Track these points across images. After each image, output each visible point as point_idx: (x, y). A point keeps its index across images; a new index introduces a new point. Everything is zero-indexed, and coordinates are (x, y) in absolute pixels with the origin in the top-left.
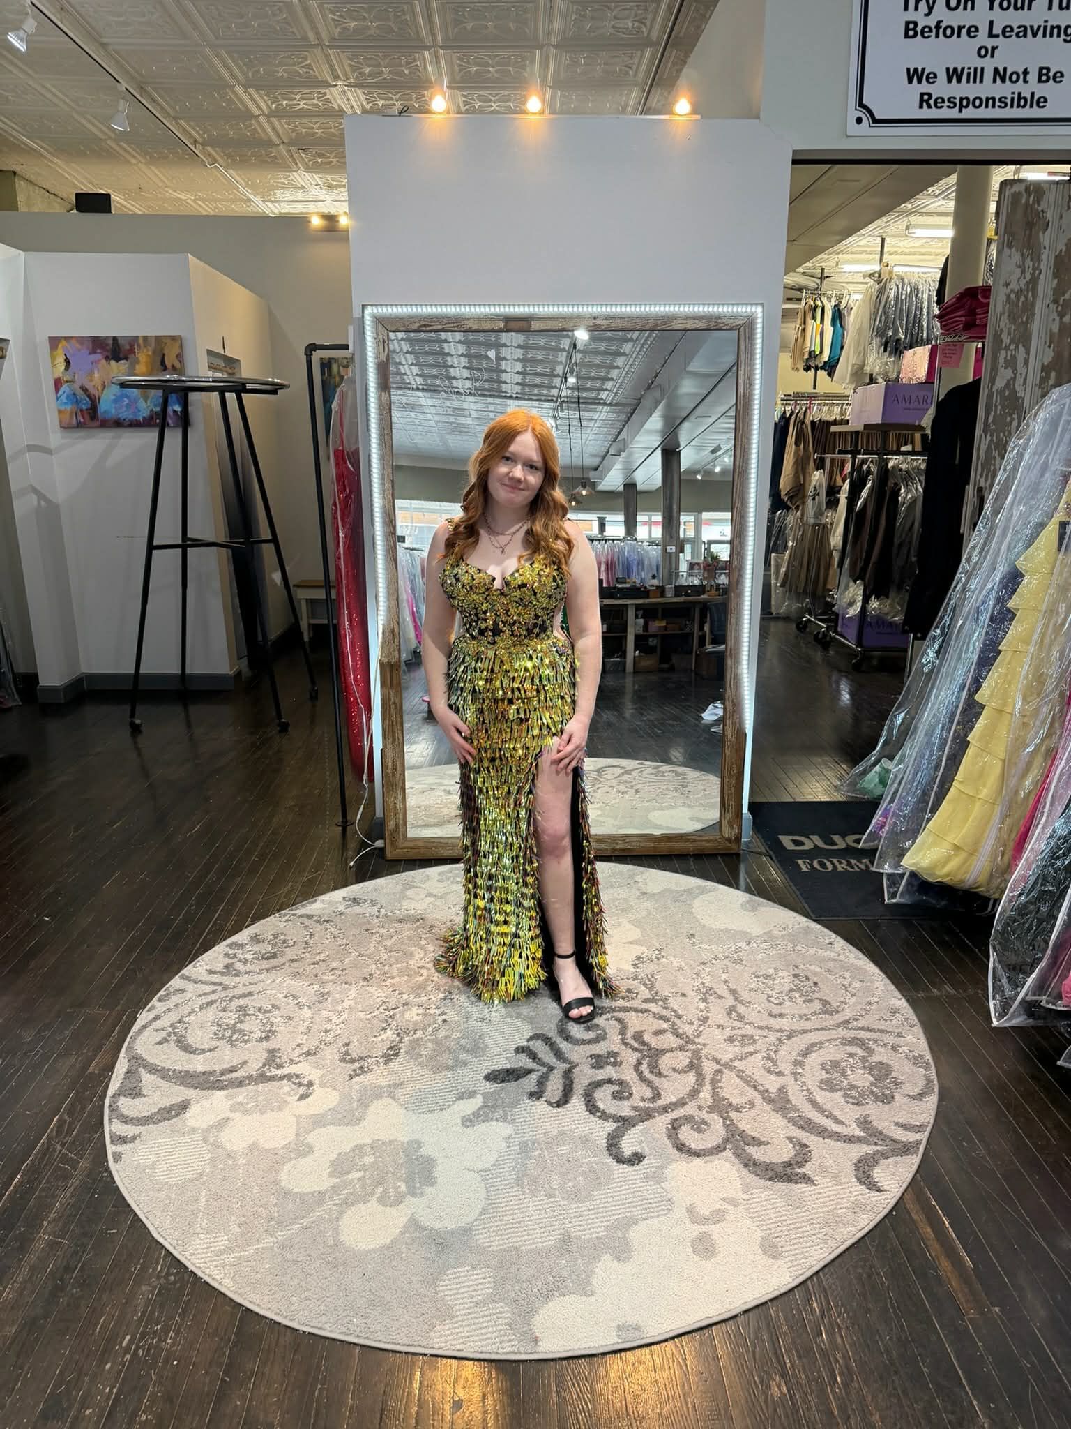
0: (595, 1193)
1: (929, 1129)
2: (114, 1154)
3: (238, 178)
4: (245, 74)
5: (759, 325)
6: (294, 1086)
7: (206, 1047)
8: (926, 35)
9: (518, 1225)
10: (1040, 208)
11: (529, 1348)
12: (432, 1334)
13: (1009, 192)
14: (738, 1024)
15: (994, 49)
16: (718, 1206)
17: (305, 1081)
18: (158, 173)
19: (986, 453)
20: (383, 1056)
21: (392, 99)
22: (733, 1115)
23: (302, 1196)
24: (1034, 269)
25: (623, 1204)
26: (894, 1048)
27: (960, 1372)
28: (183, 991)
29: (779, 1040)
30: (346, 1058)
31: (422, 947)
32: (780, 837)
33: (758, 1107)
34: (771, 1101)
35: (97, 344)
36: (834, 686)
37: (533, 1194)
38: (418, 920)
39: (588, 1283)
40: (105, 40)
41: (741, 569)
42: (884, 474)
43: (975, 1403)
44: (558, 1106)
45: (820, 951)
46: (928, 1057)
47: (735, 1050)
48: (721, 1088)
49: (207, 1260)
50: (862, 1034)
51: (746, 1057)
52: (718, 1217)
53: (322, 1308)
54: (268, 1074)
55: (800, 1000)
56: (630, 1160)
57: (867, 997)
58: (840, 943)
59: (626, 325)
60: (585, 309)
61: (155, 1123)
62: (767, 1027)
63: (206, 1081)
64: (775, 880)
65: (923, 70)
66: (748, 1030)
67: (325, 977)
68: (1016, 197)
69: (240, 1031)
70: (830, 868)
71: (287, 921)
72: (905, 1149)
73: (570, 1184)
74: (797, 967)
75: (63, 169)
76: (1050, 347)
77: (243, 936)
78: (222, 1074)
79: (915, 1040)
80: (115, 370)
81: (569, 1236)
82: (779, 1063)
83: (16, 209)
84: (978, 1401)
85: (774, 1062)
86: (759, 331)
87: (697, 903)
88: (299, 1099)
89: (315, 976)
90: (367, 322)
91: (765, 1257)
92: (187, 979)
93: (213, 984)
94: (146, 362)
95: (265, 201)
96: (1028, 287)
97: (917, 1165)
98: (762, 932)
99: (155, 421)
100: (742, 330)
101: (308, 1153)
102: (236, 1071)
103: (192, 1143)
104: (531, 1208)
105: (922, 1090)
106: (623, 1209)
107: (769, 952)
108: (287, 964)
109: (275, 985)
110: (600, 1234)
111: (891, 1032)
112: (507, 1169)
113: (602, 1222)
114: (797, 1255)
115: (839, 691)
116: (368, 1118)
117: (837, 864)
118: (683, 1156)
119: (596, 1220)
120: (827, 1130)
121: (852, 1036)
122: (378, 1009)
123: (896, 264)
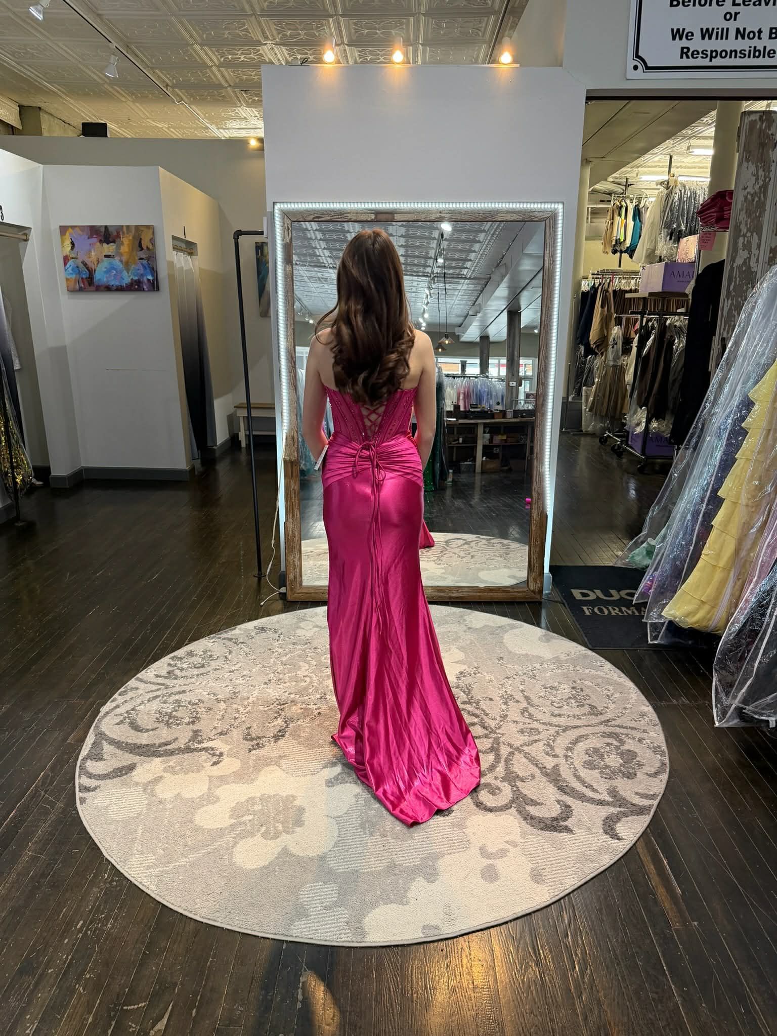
1: (659, 798)
2: (81, 798)
3: (199, 112)
4: (202, 37)
5: (560, 218)
6: (209, 756)
7: (150, 727)
8: (686, 4)
9: (359, 855)
10: (770, 133)
11: (359, 938)
12: (292, 927)
13: (747, 120)
14: (529, 721)
15: (736, 14)
16: (502, 846)
17: (217, 753)
18: (141, 108)
19: (728, 313)
20: (273, 737)
21: (307, 54)
22: (519, 784)
23: (209, 831)
24: (765, 178)
25: (435, 843)
26: (640, 740)
27: (664, 965)
28: (137, 689)
29: (557, 732)
30: (248, 737)
31: (308, 663)
32: (572, 590)
33: (537, 778)
34: (547, 775)
35: (93, 231)
36: (624, 484)
37: (371, 834)
38: (306, 644)
39: (405, 896)
40: (100, 12)
43: (673, 986)
45: (593, 671)
46: (664, 747)
47: (525, 738)
48: (512, 764)
49: (140, 872)
50: (618, 730)
51: (532, 743)
52: (503, 853)
54: (192, 747)
55: (575, 705)
57: (624, 704)
58: (608, 665)
59: (464, 218)
60: (434, 206)
61: (110, 778)
62: (549, 723)
63: (149, 750)
64: (566, 620)
65: (684, 30)
66: (535, 725)
67: (238, 681)
68: (752, 124)
69: (174, 717)
70: (606, 612)
71: (213, 642)
72: (641, 811)
74: (575, 682)
75: (74, 106)
77: (180, 652)
78: (160, 746)
79: (655, 735)
80: (106, 250)
81: (395, 864)
82: (555, 748)
83: (41, 134)
84: (675, 986)
85: (552, 748)
86: (560, 222)
87: (507, 636)
88: (213, 765)
89: (231, 680)
90: (277, 215)
91: (533, 883)
92: (141, 680)
93: (158, 684)
94: (128, 244)
95: (218, 129)
96: (761, 190)
97: (648, 822)
98: (551, 656)
99: (135, 286)
100: (548, 221)
101: (216, 802)
102: (170, 745)
103: (135, 793)
104: (369, 844)
105: (657, 770)
106: (435, 846)
107: (556, 671)
108: (211, 672)
109: (201, 686)
110: (416, 863)
111: (639, 729)
112: (354, 816)
113: (418, 855)
114: (555, 881)
115: (628, 489)
116: (259, 779)
117: (611, 610)
118: (480, 811)
119: (414, 854)
120: (585, 796)
121: (610, 731)
122: (273, 704)
123: (680, 175)
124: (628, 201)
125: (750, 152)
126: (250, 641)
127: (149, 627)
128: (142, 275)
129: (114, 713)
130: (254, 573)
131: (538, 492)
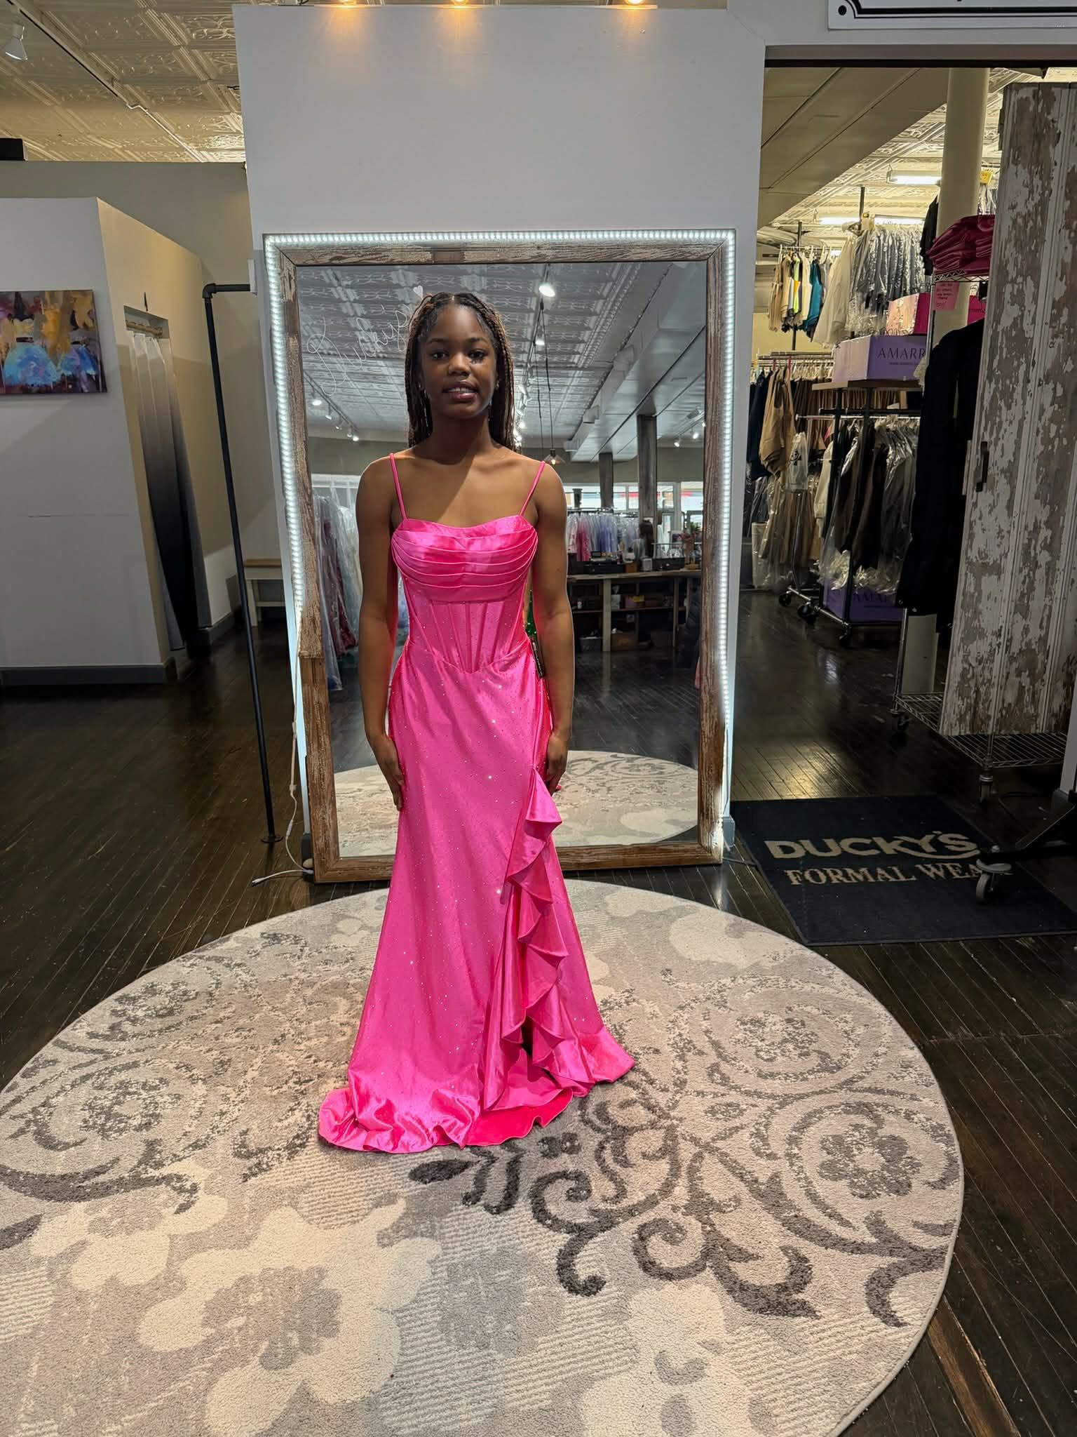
0: (540, 1340)
1: (955, 1232)
3: (168, 124)
5: (731, 255)
6: (173, 1193)
7: (71, 1139)
9: (434, 1394)
10: (1050, 118)
13: (1014, 98)
14: (722, 1089)
16: (696, 1355)
17: (188, 1185)
18: (81, 121)
19: (991, 404)
20: (287, 1148)
22: (714, 1217)
23: (165, 1356)
24: (1044, 188)
25: (574, 1355)
26: (908, 1116)
28: (55, 1062)
29: (770, 1109)
30: (243, 1151)
31: (348, 997)
32: (768, 843)
33: (745, 1204)
34: (760, 1195)
36: (820, 664)
37: (460, 1343)
38: (347, 961)
41: (716, 540)
44: (498, 1212)
45: (817, 987)
46: (950, 1128)
47: (717, 1126)
48: (700, 1178)
50: (870, 1098)
51: (731, 1134)
52: (695, 1371)
54: (144, 1176)
55: (795, 1053)
56: (585, 1288)
57: (873, 1047)
58: (840, 975)
59: (579, 256)
60: (527, 237)
62: (756, 1093)
63: (65, 1188)
64: (761, 895)
66: (733, 1097)
67: (228, 1040)
68: (1023, 103)
69: (117, 1115)
70: (823, 878)
71: (192, 965)
72: (927, 1261)
73: (508, 1327)
74: (790, 1009)
76: (1061, 279)
78: (86, 1178)
79: (932, 1104)
80: (19, 331)
81: (503, 1410)
82: (770, 1142)
85: (764, 1140)
86: (731, 261)
87: (674, 928)
88: (177, 1212)
89: (217, 1038)
90: (269, 255)
92: (63, 1045)
93: (93, 1051)
94: (54, 321)
95: (199, 150)
96: (1037, 210)
97: (943, 1283)
98: (749, 964)
99: (68, 386)
100: (711, 260)
102: (104, 1173)
103: (34, 1280)
104: (456, 1367)
105: (943, 1174)
106: (574, 1362)
107: (758, 989)
108: (184, 1023)
109: (166, 1052)
110: (542, 1404)
111: (903, 1094)
112: (430, 1307)
113: (547, 1384)
114: (796, 1427)
115: (825, 669)
116: (260, 1237)
117: (831, 875)
118: (651, 1280)
119: (540, 1382)
120: (831, 1235)
121: (857, 1100)
122: (287, 1082)
123: (876, 216)
124: (803, 255)
125: (1020, 148)
126: (253, 961)
127: (82, 943)
128: (78, 368)
129: (11, 1113)
130: (261, 837)
131: (709, 692)
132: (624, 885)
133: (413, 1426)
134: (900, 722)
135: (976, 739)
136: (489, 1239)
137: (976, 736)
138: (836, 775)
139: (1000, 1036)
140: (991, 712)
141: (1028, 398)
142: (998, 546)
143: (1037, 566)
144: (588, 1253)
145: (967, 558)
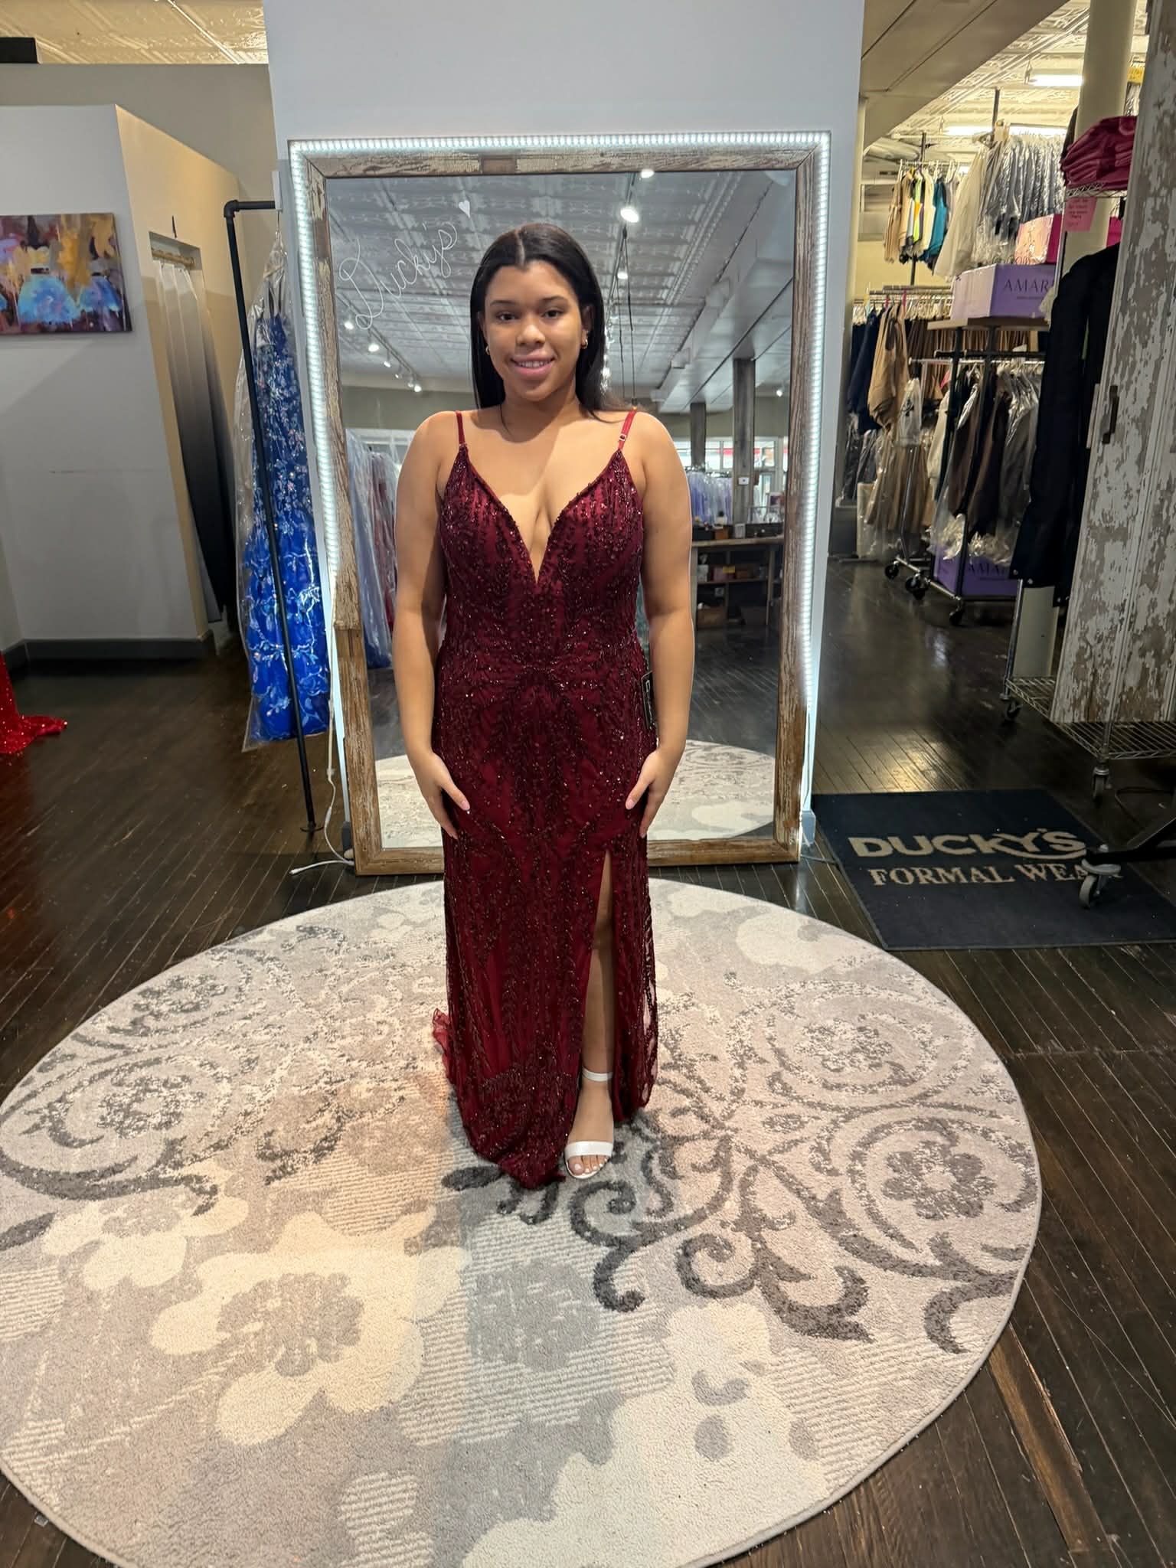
0: (572, 1355)
1: (1027, 1255)
3: (200, 20)
5: (824, 162)
6: (193, 1195)
7: (87, 1137)
9: (460, 1405)
14: (783, 1100)
16: (735, 1375)
17: (208, 1187)
18: (99, 15)
19: (1123, 342)
20: (313, 1151)
22: (766, 1234)
23: (177, 1360)
25: (607, 1372)
26: (985, 1134)
28: (73, 1056)
29: (834, 1122)
30: (267, 1154)
32: (852, 840)
33: (800, 1221)
34: (817, 1213)
35: (10, 224)
36: (927, 645)
37: (487, 1356)
38: (388, 957)
39: (547, 1498)
41: (801, 497)
42: (992, 380)
44: (534, 1222)
45: (895, 994)
46: (1030, 1147)
47: (777, 1138)
48: (754, 1193)
49: (29, 1461)
50: (944, 1114)
51: (790, 1147)
52: (736, 1390)
53: (175, 1539)
54: (162, 1176)
55: (864, 1064)
56: (623, 1303)
57: (952, 1059)
58: (921, 982)
60: (589, 141)
62: (820, 1104)
63: (79, 1187)
64: (841, 897)
66: (795, 1108)
69: (136, 1113)
70: (910, 878)
71: (222, 958)
72: (994, 1286)
73: (539, 1341)
74: (863, 1017)
77: (156, 983)
78: (102, 1176)
79: (1013, 1122)
80: (34, 260)
81: (529, 1424)
82: (832, 1156)
85: (826, 1155)
86: (824, 170)
87: (742, 929)
88: (196, 1214)
89: (245, 1035)
90: (295, 165)
91: (795, 1457)
92: (81, 1040)
93: (113, 1046)
94: (72, 249)
95: (235, 50)
97: (1009, 1310)
98: (821, 969)
99: (88, 325)
100: (801, 169)
101: (196, 1292)
102: (121, 1172)
103: (44, 1279)
104: (481, 1379)
105: (1020, 1196)
106: (607, 1379)
107: (830, 996)
108: (211, 1019)
109: (190, 1048)
110: (570, 1421)
111: (982, 1110)
112: (456, 1318)
113: (576, 1400)
114: (839, 1452)
115: (932, 651)
116: (281, 1241)
117: (920, 875)
118: (693, 1297)
119: (568, 1398)
120: (890, 1256)
121: (931, 1116)
122: (317, 1082)
123: (1012, 124)
125: (1170, 32)
126: (287, 954)
127: (105, 933)
128: (100, 304)
129: (25, 1108)
130: (301, 825)
131: (790, 673)
132: (691, 883)
133: (432, 1437)
134: (1010, 708)
135: (1091, 728)
136: (523, 1251)
137: (1092, 724)
138: (935, 767)
139: (1092, 1051)
140: (1109, 697)
141: (1168, 333)
142: (1126, 507)
143: (1168, 530)
144: (629, 1267)
145: (1090, 521)
